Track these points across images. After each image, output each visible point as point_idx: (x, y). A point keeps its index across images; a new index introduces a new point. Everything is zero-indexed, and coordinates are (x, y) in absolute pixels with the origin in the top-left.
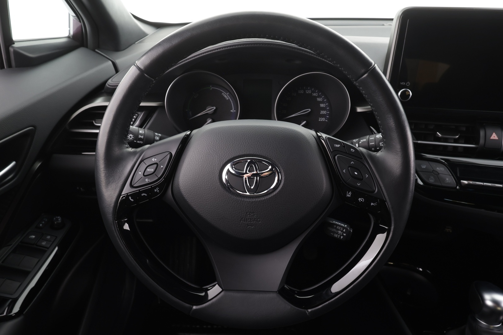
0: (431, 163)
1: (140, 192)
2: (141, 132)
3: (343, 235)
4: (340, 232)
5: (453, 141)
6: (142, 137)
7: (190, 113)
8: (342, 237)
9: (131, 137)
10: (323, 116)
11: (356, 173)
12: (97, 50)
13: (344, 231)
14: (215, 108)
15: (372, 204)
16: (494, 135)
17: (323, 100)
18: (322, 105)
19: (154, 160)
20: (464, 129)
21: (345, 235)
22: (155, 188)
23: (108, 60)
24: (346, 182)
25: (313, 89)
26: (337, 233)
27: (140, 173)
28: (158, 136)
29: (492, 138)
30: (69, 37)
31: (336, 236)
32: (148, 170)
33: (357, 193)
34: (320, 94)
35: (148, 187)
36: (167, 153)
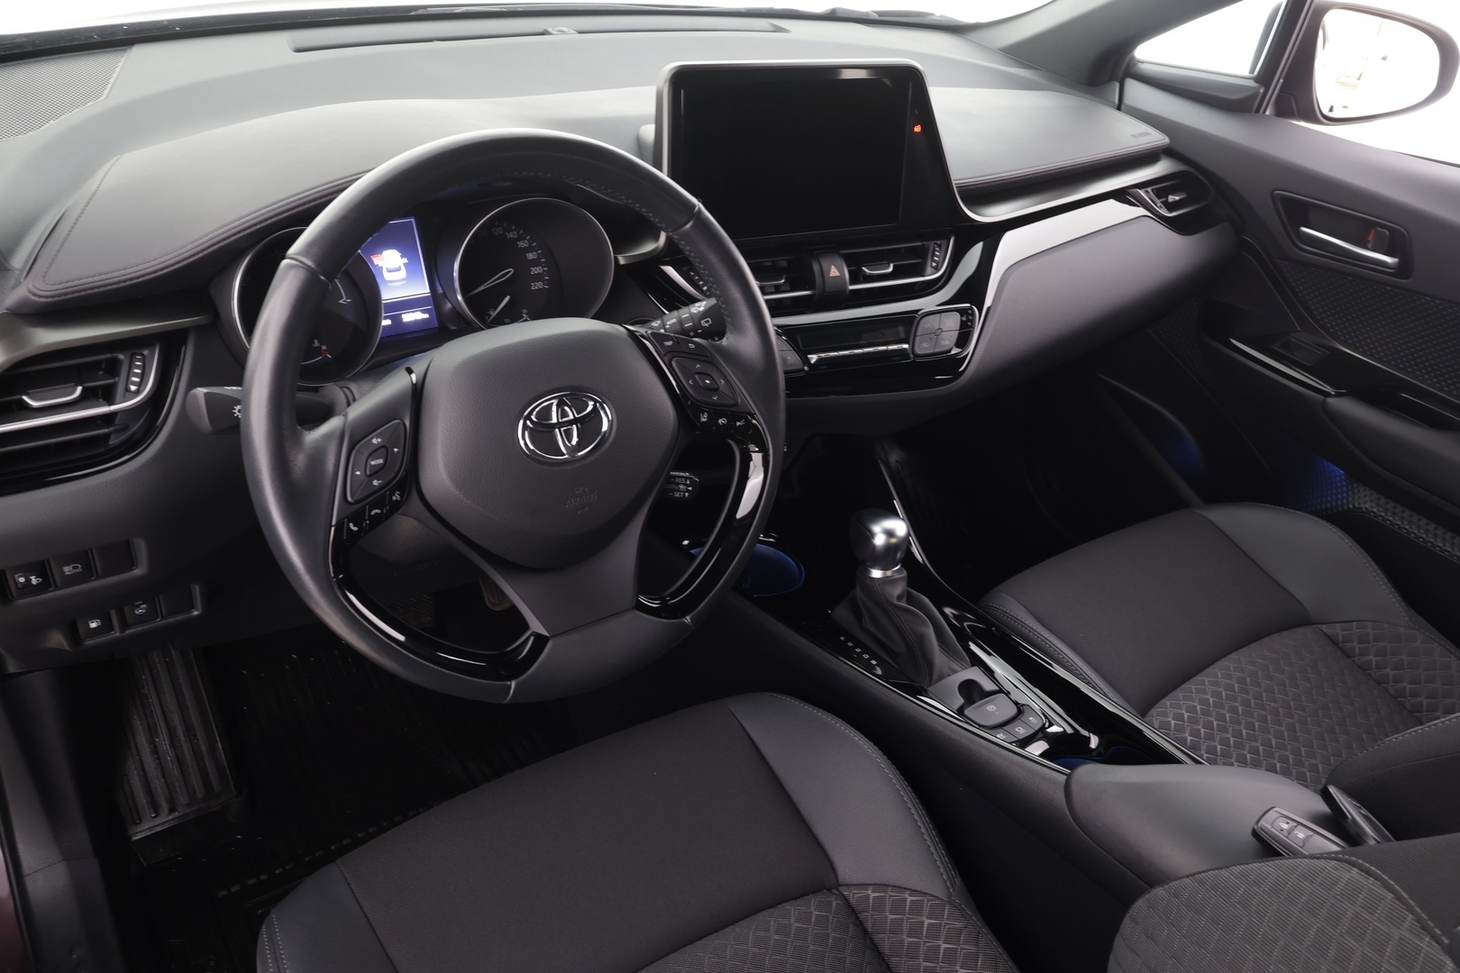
3: (688, 491)
4: (681, 486)
5: (773, 290)
8: (687, 494)
10: (538, 277)
11: (708, 382)
13: (688, 482)
15: (738, 424)
16: (833, 268)
17: (530, 244)
18: (531, 256)
20: (784, 264)
21: (690, 488)
22: (392, 493)
24: (696, 400)
25: (505, 225)
26: (678, 490)
27: (358, 473)
31: (677, 495)
33: (716, 412)
34: (521, 232)
36: (396, 422)
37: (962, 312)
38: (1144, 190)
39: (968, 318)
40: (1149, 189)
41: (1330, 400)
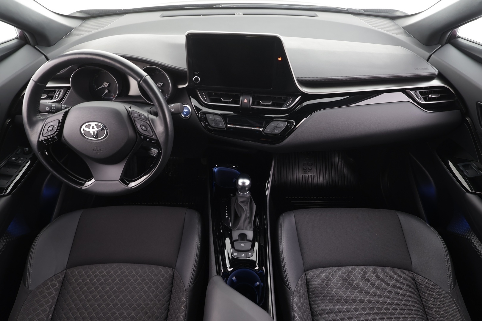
0: (214, 115)
1: (48, 139)
2: (53, 106)
4: (153, 153)
6: (54, 108)
7: (96, 86)
9: (48, 109)
11: (144, 128)
12: (36, 47)
13: (155, 152)
14: (108, 83)
15: (153, 141)
16: (246, 100)
19: (51, 124)
22: (55, 136)
23: (42, 55)
24: (140, 132)
27: (46, 130)
28: (64, 107)
29: (244, 102)
30: (17, 38)
31: (152, 155)
32: (49, 128)
33: (146, 137)
35: (51, 136)
36: (57, 120)
37: (288, 122)
38: (414, 91)
39: (290, 125)
40: (418, 91)
41: (468, 194)
